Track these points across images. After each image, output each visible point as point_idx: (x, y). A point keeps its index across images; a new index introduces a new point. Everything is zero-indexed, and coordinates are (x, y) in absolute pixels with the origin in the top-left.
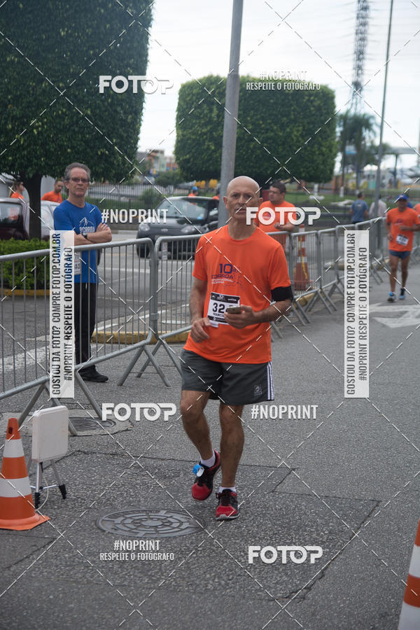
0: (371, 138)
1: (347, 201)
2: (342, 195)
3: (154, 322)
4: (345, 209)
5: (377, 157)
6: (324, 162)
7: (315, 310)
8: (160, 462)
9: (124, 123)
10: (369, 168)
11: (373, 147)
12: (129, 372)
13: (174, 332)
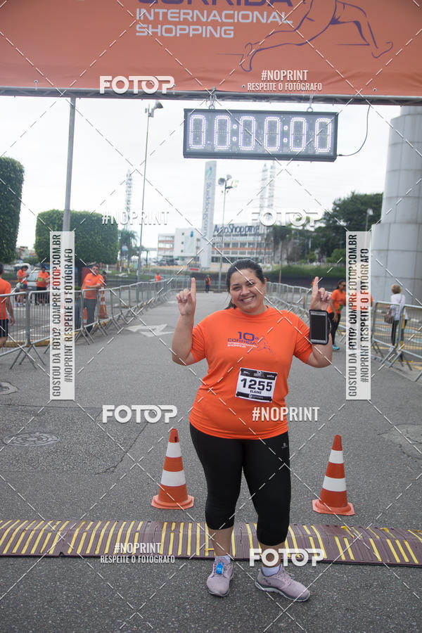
0: (135, 243)
1: (123, 274)
2: (121, 271)
3: (28, 335)
4: (122, 278)
5: (138, 252)
6: (113, 254)
7: (110, 328)
8: (34, 408)
9: (9, 232)
10: (134, 258)
11: (136, 247)
12: (15, 362)
13: (39, 341)
